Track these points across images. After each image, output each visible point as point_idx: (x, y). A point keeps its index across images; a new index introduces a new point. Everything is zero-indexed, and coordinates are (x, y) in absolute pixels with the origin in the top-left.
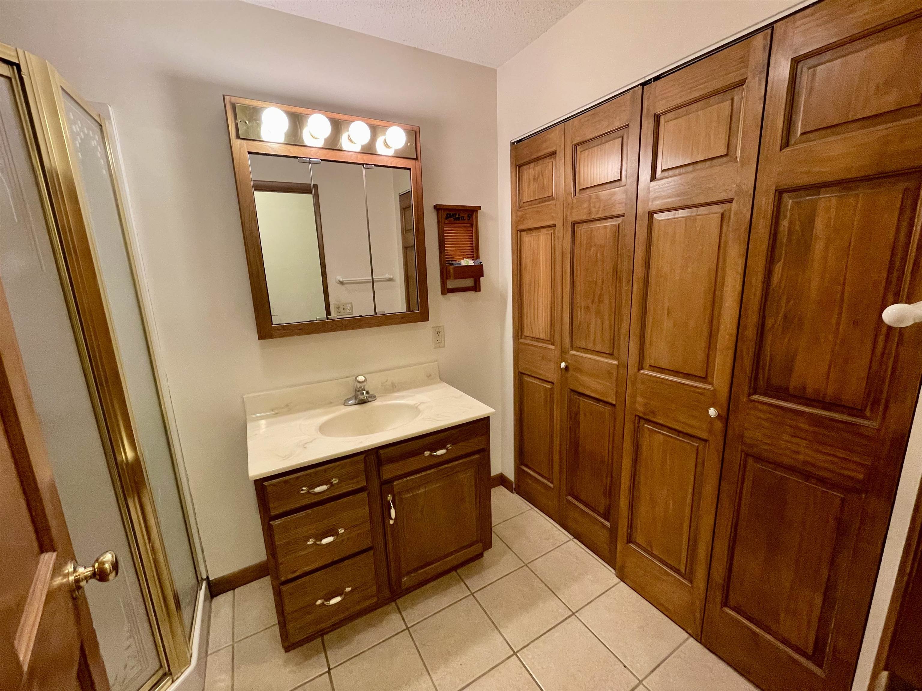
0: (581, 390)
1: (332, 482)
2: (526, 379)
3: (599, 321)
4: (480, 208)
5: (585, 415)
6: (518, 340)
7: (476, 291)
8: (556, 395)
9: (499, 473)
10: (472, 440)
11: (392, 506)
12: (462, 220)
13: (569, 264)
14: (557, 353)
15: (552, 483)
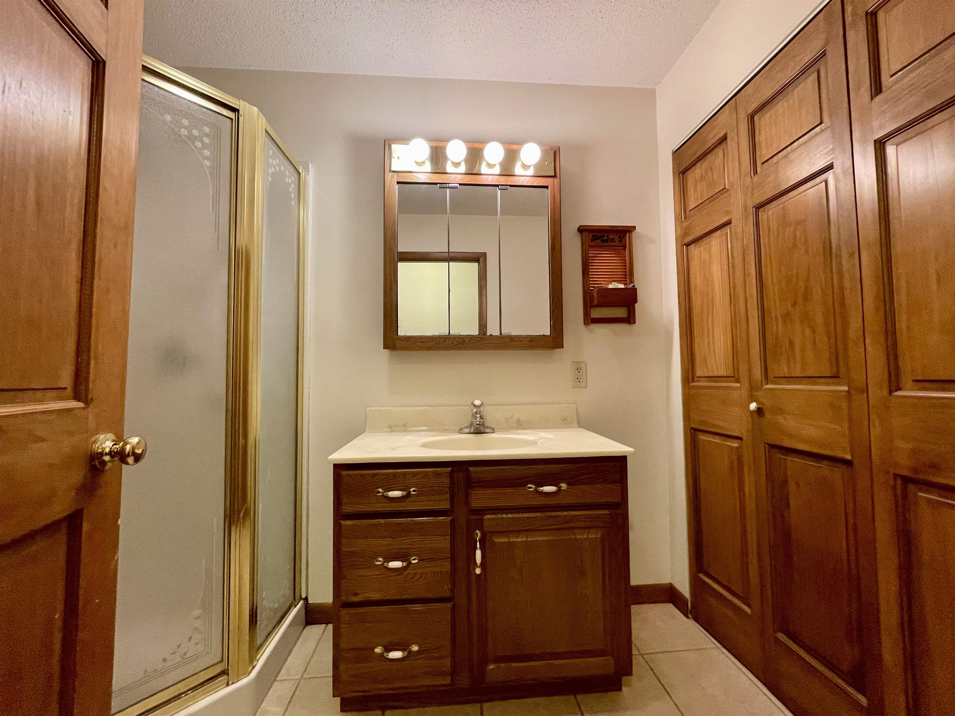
0: (787, 443)
1: (410, 491)
2: (701, 437)
3: (808, 331)
4: (634, 228)
5: (798, 484)
6: (689, 384)
7: (629, 323)
8: (747, 459)
9: (668, 582)
10: (598, 486)
11: (478, 547)
12: (611, 241)
13: (754, 262)
14: (744, 392)
15: (749, 606)
